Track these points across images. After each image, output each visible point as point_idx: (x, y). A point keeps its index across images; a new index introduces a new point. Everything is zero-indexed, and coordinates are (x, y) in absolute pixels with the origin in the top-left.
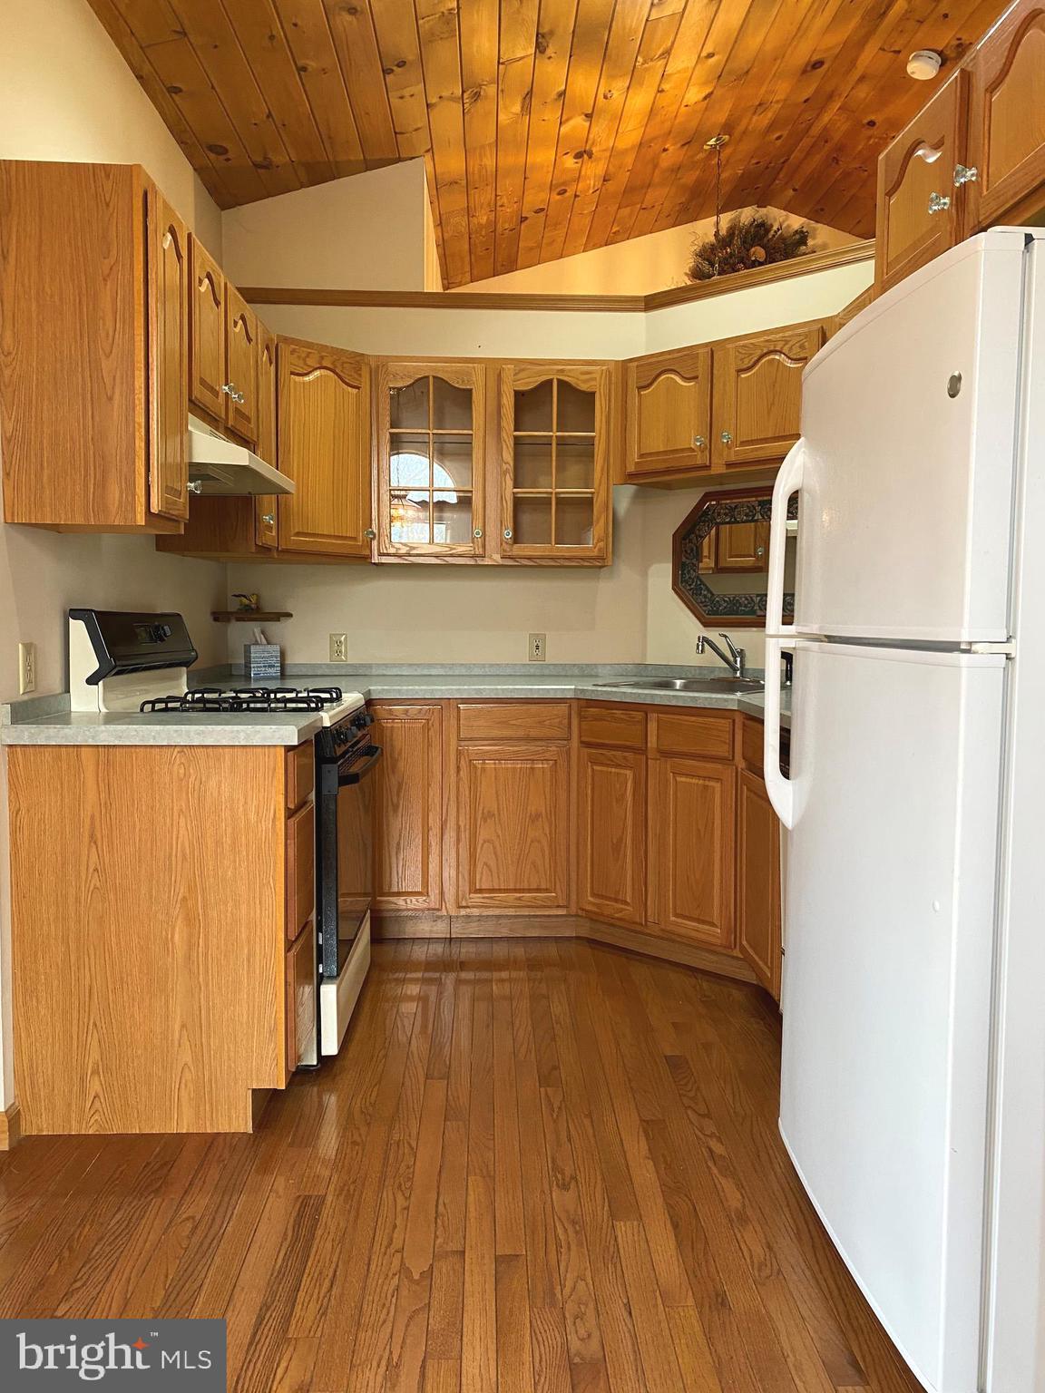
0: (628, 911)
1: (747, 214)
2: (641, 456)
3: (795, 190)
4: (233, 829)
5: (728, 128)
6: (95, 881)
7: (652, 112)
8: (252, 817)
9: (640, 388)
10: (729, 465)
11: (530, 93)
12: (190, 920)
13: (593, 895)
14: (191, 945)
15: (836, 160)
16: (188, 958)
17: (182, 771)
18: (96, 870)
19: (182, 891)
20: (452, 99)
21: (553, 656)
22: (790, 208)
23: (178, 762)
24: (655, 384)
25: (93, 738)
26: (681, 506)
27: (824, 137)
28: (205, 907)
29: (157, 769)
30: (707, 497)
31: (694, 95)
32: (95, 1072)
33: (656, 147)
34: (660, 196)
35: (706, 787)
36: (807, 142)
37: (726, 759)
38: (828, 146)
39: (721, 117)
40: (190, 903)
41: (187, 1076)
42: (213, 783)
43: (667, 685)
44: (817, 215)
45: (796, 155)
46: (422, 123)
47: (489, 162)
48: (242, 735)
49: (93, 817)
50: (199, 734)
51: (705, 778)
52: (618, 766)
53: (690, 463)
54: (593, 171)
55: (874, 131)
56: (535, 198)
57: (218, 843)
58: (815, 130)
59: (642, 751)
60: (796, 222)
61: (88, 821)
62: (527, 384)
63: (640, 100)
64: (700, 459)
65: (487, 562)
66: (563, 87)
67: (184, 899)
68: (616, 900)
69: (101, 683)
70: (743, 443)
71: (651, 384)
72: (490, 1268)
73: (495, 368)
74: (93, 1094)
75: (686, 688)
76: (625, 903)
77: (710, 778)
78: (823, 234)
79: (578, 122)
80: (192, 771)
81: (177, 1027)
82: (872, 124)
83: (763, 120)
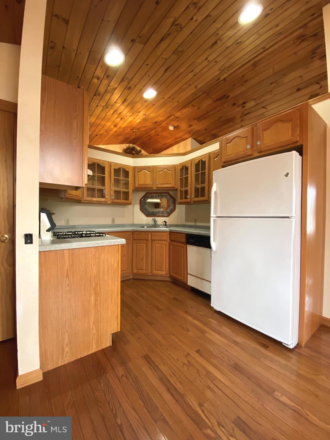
0: (144, 272)
1: (131, 145)
2: (138, 185)
3: (140, 143)
4: (108, 267)
5: (138, 129)
6: (68, 288)
7: (131, 122)
8: (113, 263)
9: (138, 172)
10: (157, 188)
11: (116, 111)
12: (96, 294)
13: (136, 269)
14: (96, 300)
15: (150, 139)
16: (95, 304)
17: (94, 253)
18: (68, 285)
19: (94, 286)
20: (102, 106)
21: (117, 222)
22: (138, 146)
23: (93, 251)
24: (141, 172)
25: (71, 247)
26: (142, 194)
27: (149, 135)
28: (100, 289)
29: (87, 254)
30: (147, 193)
31: (138, 121)
32: (67, 345)
33: (127, 128)
34: (121, 138)
35: (162, 246)
36: (147, 135)
37: (166, 240)
38: (150, 137)
39: (139, 127)
40: (96, 289)
41: (94, 336)
42: (103, 256)
43: (143, 227)
44: (142, 148)
45: (144, 137)
46: (93, 109)
47: (99, 122)
48: (113, 243)
49: (67, 270)
50: (102, 243)
51: (162, 244)
52: (142, 243)
53: (150, 187)
54: (115, 129)
55: (158, 136)
56: (102, 132)
57: (104, 271)
58: (149, 134)
59: (147, 240)
60: (139, 149)
61: (66, 271)
62: (117, 168)
63: (131, 119)
64: (151, 186)
65: (108, 203)
66: (121, 111)
67: (95, 288)
68: (142, 270)
69: (51, 231)
70: (160, 184)
71: (140, 172)
72: (197, 355)
73: (110, 164)
74: (66, 352)
75: (147, 228)
76: (144, 270)
77: (163, 244)
78: (143, 152)
79: (119, 119)
80: (97, 253)
81: (92, 323)
82: (158, 135)
83: (143, 129)
